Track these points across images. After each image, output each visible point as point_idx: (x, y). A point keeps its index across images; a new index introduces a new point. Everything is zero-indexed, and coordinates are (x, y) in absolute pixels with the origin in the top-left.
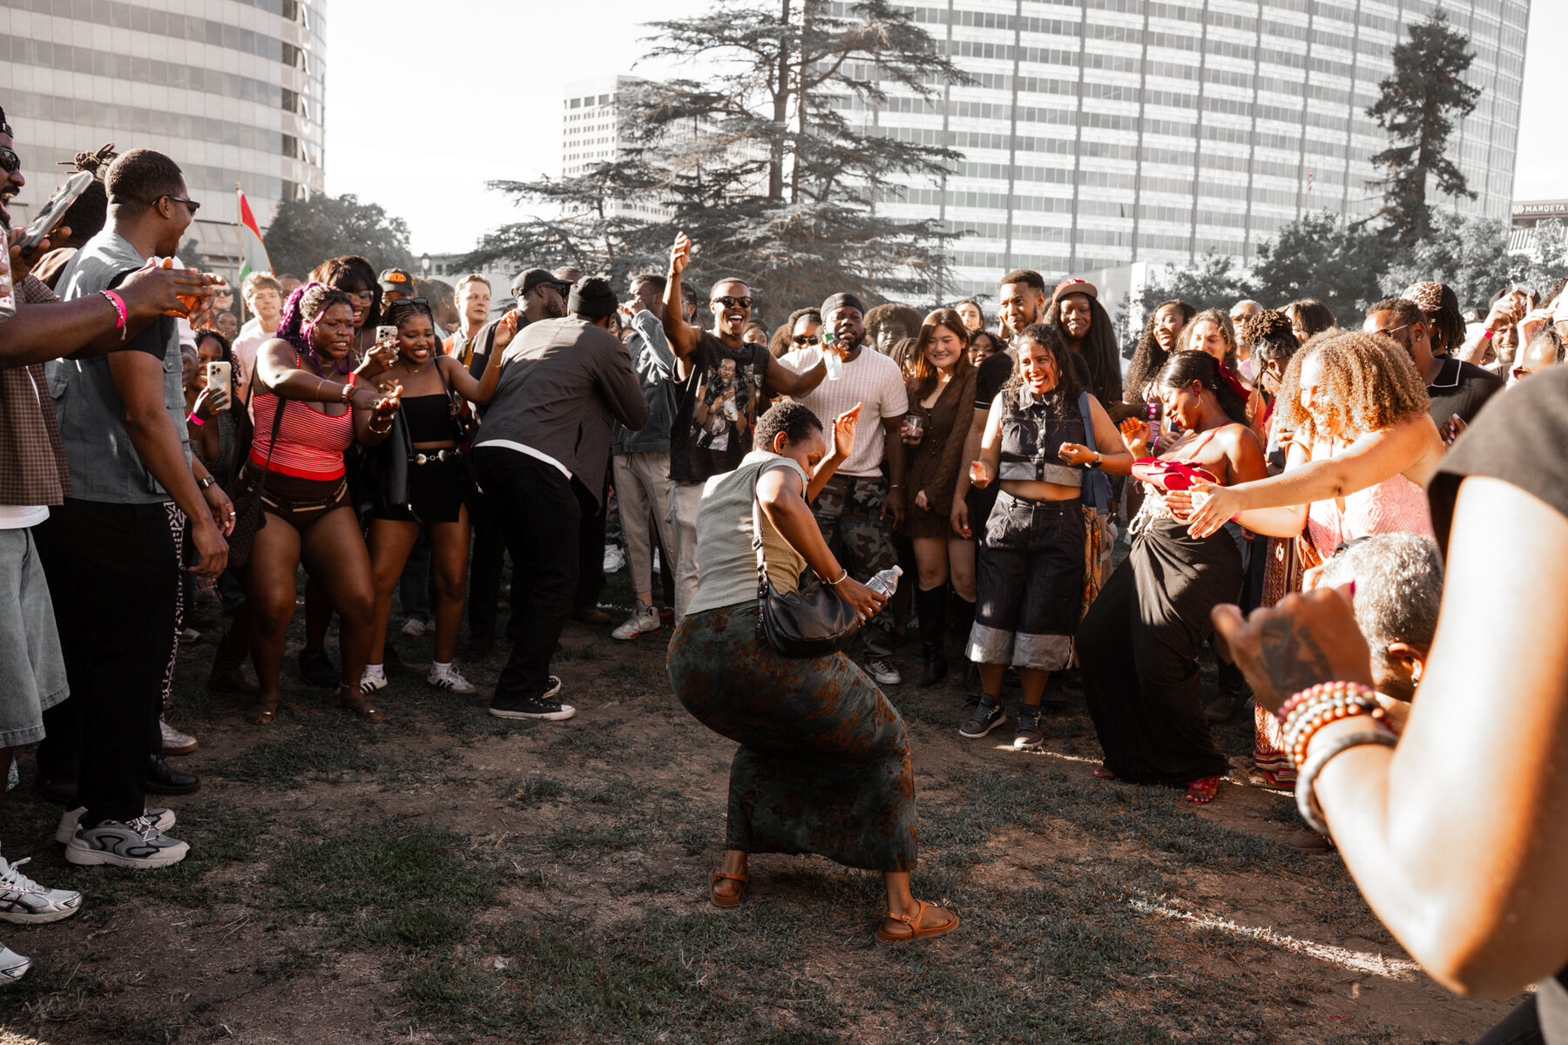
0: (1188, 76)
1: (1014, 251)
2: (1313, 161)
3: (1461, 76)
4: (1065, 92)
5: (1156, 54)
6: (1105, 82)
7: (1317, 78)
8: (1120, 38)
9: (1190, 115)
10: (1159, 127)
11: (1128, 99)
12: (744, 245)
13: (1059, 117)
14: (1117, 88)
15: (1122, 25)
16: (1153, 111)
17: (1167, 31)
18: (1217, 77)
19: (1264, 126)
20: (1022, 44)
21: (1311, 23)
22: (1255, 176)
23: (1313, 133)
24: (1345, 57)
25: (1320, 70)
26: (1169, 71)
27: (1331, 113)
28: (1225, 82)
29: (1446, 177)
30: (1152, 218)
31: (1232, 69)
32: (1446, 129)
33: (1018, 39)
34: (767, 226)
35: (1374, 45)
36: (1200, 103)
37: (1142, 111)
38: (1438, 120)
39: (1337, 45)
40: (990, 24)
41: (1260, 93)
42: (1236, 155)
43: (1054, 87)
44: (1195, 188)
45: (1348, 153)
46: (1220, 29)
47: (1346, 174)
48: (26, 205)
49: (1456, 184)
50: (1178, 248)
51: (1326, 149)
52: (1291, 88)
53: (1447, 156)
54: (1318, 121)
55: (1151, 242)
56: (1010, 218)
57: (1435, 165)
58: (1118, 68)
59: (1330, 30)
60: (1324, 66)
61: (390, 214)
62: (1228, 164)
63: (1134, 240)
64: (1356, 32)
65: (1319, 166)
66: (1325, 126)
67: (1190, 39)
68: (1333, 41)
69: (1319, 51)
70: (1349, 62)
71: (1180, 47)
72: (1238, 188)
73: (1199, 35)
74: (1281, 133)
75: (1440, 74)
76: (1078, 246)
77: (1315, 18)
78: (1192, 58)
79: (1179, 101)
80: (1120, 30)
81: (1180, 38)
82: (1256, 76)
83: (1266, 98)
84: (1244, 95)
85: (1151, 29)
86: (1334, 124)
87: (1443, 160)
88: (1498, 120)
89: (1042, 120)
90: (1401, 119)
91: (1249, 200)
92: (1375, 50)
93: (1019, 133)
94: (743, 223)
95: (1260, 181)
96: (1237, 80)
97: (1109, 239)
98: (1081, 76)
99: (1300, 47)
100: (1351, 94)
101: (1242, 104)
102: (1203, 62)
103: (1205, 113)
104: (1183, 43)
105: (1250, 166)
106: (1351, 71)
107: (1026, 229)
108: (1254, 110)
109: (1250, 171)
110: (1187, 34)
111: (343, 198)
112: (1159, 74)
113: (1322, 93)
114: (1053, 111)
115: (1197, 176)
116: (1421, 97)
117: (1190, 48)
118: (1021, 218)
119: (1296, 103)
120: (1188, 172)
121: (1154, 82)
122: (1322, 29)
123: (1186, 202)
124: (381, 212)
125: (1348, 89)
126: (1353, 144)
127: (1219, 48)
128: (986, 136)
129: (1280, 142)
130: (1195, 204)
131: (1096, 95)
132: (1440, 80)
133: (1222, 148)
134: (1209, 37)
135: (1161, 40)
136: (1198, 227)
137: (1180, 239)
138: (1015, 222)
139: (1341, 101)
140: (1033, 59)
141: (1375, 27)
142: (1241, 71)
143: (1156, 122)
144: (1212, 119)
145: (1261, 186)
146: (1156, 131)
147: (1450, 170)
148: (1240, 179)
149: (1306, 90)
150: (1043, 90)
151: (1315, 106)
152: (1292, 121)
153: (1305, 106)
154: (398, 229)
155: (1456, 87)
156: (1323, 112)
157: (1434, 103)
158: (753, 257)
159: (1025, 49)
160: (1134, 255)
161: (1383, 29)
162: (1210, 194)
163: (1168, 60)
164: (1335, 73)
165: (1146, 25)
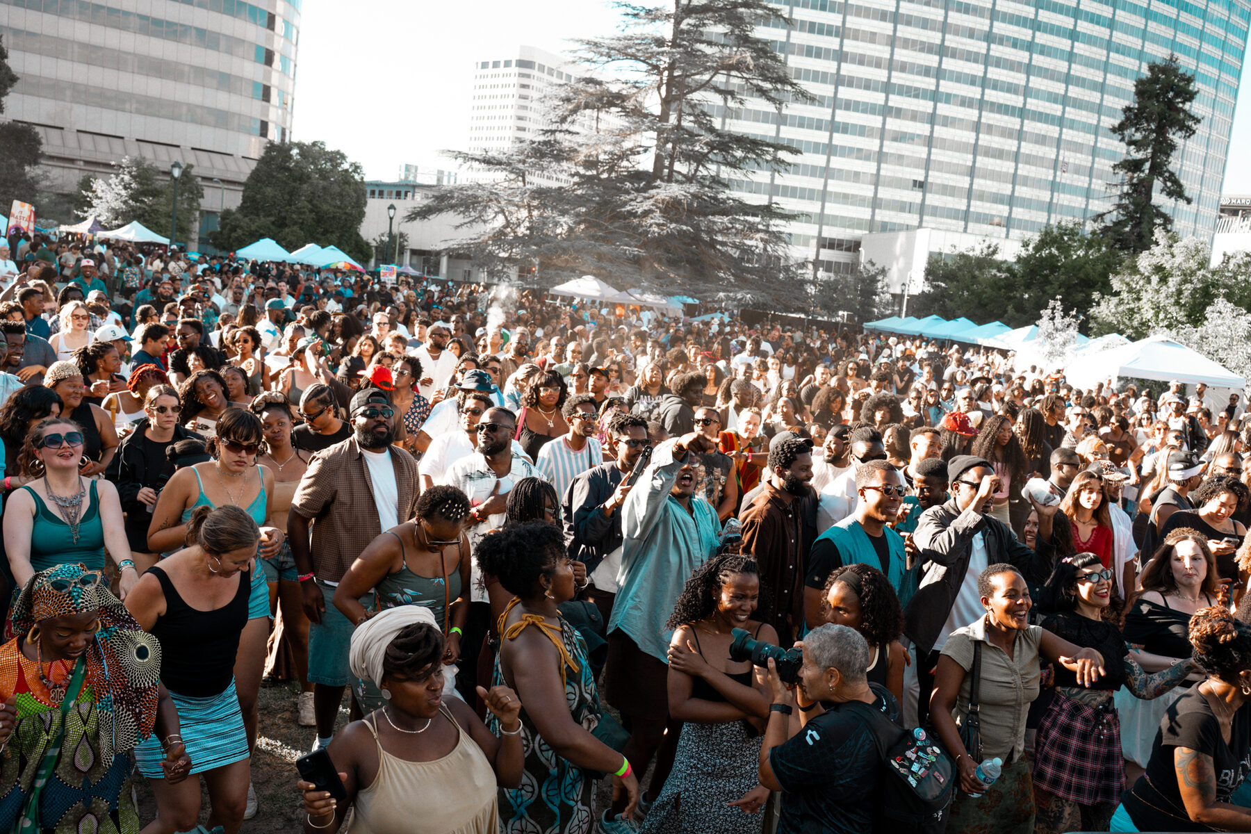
0: (973, 83)
1: (827, 212)
2: (1068, 156)
3: (1187, 106)
4: (876, 90)
5: (949, 64)
6: (908, 84)
7: (1074, 91)
8: (922, 50)
9: (972, 114)
10: (947, 122)
11: (924, 98)
12: (633, 214)
13: (870, 109)
14: (917, 89)
15: (924, 39)
16: (943, 109)
17: (960, 47)
18: (996, 85)
19: (1030, 126)
20: (845, 49)
21: (1072, 47)
22: (1020, 166)
23: (1068, 134)
24: (1098, 76)
25: (1077, 85)
26: (959, 78)
27: (1084, 120)
28: (1002, 90)
29: (1169, 184)
30: (936, 193)
31: (1010, 80)
32: (1173, 147)
33: (841, 45)
34: (652, 201)
35: (1121, 67)
36: (982, 104)
37: (935, 108)
38: (1166, 139)
39: (1092, 66)
40: (821, 32)
41: (1029, 100)
42: (1006, 148)
43: (867, 85)
44: (972, 172)
45: (1094, 151)
46: (1001, 48)
47: (1091, 168)
48: (62, 128)
49: (1176, 191)
50: (956, 218)
51: (1077, 147)
52: (1053, 98)
53: (1171, 167)
54: (1073, 125)
55: (935, 211)
56: (825, 185)
57: (1161, 174)
58: (919, 73)
59: (1087, 54)
60: (1081, 82)
61: (350, 159)
62: (999, 154)
63: (922, 209)
64: (1108, 57)
65: (1071, 161)
66: (1078, 130)
67: (977, 54)
68: (1089, 63)
69: (1078, 70)
70: (1101, 80)
71: (968, 60)
72: (1007, 174)
73: (984, 51)
74: (1043, 133)
75: (1171, 105)
76: (877, 211)
77: (1076, 44)
78: (977, 69)
79: (965, 102)
80: (922, 43)
81: (969, 52)
82: (1026, 87)
83: (1033, 104)
84: (1016, 101)
85: (947, 43)
86: (1085, 128)
87: (1168, 171)
88: (1214, 133)
89: (856, 110)
90: (1138, 136)
91: (1014, 184)
92: (1122, 72)
93: (837, 119)
94: (632, 196)
95: (1024, 170)
96: (1011, 89)
97: (903, 207)
98: (889, 78)
99: (1062, 66)
100: (1100, 105)
101: (1014, 108)
102: (985, 73)
103: (984, 113)
104: (971, 57)
105: (1016, 157)
106: (1102, 88)
107: (837, 195)
108: (1022, 113)
109: (1016, 161)
110: (975, 50)
111: (314, 144)
112: (951, 80)
113: (1079, 104)
114: (865, 104)
115: (974, 162)
116: (1153, 121)
117: (976, 61)
118: (834, 186)
119: (1056, 109)
120: (968, 159)
121: (946, 86)
122: (1082, 52)
123: (964, 182)
124: (343, 157)
125: (1098, 101)
126: (1099, 145)
127: (999, 63)
128: (811, 119)
129: (1041, 140)
130: (971, 184)
131: (900, 93)
132: (1170, 109)
133: (995, 142)
134: (992, 53)
135: (954, 54)
136: (973, 202)
137: (957, 211)
138: (829, 189)
139: (1092, 110)
140: (853, 61)
141: (1123, 54)
142: (1015, 82)
143: (946, 118)
144: (989, 118)
145: (1025, 173)
146: (945, 125)
147: (1173, 178)
148: (1008, 167)
149: (1065, 100)
150: (859, 87)
151: (1071, 113)
152: (1052, 123)
153: (1064, 112)
154: (355, 171)
155: (1182, 115)
156: (1078, 118)
157: (1164, 126)
158: (640, 225)
159: (847, 53)
160: (921, 221)
161: (1129, 55)
162: (984, 177)
163: (959, 70)
164: (1089, 88)
165: (943, 40)
